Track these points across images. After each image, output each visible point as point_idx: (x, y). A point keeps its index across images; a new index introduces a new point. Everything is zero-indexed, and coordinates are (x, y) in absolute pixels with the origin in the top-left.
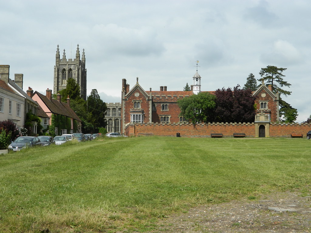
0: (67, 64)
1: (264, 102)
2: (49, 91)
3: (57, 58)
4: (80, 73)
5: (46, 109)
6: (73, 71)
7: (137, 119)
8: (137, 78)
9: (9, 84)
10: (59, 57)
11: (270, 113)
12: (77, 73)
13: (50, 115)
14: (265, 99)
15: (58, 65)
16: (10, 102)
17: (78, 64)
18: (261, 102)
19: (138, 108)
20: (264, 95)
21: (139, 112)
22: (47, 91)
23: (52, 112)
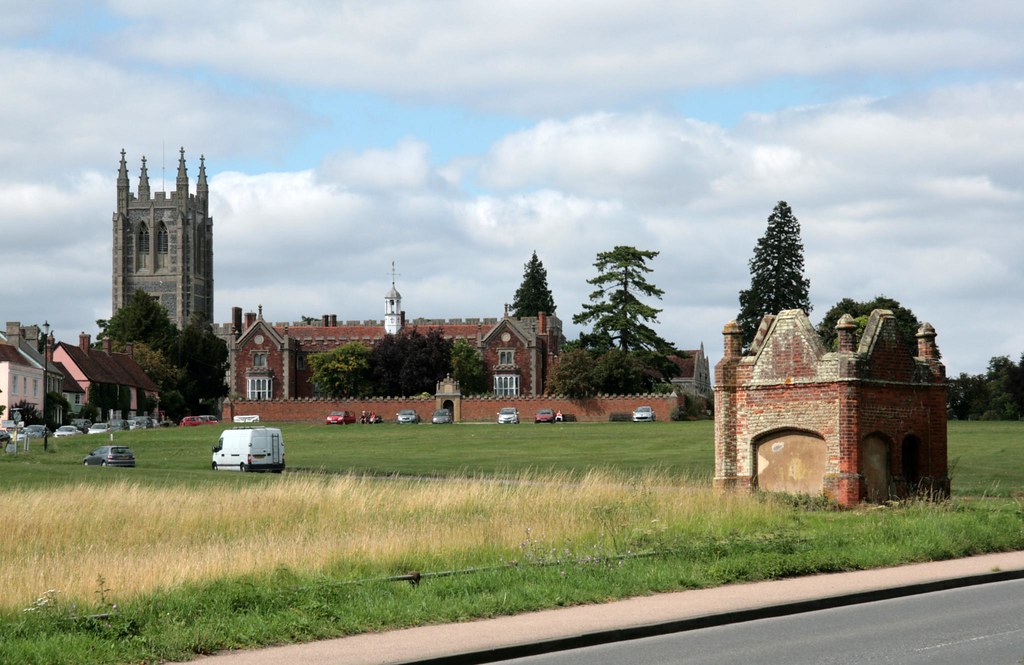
0: (152, 210)
1: (506, 352)
2: (85, 338)
3: (120, 189)
4: (191, 235)
5: (77, 374)
6: (169, 228)
7: (259, 388)
8: (260, 307)
9: (20, 351)
10: (128, 187)
11: (517, 372)
12: (179, 234)
13: (85, 385)
14: (509, 346)
15: (125, 212)
16: (25, 379)
17: (183, 209)
18: (500, 352)
19: (261, 367)
20: (506, 338)
21: (262, 374)
22: (81, 337)
23: (89, 380)
